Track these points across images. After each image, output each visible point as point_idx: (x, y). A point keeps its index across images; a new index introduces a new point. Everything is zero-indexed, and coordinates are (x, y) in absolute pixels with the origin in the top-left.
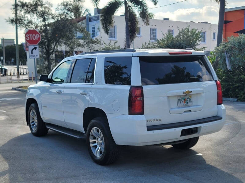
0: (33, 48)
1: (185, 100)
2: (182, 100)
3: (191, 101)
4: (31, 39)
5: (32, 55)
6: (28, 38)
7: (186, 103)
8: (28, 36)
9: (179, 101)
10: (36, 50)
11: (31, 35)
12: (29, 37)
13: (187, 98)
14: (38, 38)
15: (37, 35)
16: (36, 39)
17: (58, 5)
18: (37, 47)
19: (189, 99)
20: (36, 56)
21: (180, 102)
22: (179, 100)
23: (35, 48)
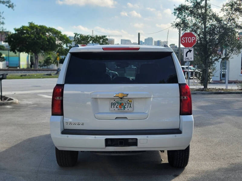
0: (189, 50)
1: (121, 104)
2: (117, 104)
3: (130, 106)
4: (187, 42)
5: (186, 57)
6: (183, 41)
7: (122, 108)
8: (183, 39)
9: (111, 105)
10: (190, 52)
11: (186, 38)
12: (185, 39)
13: (124, 102)
14: (193, 41)
15: (192, 38)
16: (192, 41)
17: (223, 6)
18: (192, 49)
19: (127, 104)
20: (190, 59)
21: (113, 106)
22: (113, 104)
23: (190, 51)
